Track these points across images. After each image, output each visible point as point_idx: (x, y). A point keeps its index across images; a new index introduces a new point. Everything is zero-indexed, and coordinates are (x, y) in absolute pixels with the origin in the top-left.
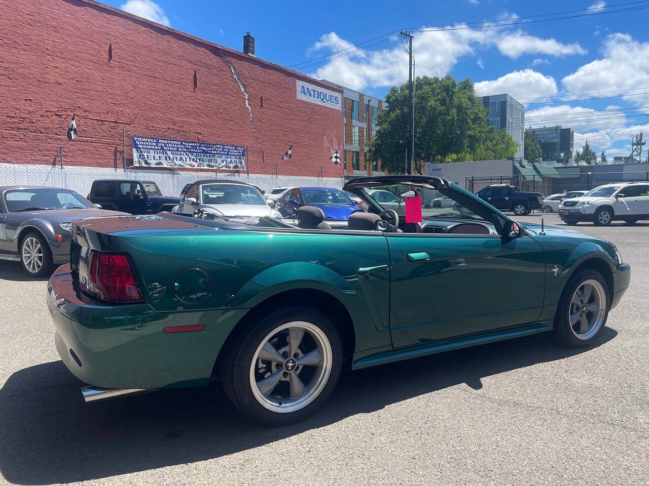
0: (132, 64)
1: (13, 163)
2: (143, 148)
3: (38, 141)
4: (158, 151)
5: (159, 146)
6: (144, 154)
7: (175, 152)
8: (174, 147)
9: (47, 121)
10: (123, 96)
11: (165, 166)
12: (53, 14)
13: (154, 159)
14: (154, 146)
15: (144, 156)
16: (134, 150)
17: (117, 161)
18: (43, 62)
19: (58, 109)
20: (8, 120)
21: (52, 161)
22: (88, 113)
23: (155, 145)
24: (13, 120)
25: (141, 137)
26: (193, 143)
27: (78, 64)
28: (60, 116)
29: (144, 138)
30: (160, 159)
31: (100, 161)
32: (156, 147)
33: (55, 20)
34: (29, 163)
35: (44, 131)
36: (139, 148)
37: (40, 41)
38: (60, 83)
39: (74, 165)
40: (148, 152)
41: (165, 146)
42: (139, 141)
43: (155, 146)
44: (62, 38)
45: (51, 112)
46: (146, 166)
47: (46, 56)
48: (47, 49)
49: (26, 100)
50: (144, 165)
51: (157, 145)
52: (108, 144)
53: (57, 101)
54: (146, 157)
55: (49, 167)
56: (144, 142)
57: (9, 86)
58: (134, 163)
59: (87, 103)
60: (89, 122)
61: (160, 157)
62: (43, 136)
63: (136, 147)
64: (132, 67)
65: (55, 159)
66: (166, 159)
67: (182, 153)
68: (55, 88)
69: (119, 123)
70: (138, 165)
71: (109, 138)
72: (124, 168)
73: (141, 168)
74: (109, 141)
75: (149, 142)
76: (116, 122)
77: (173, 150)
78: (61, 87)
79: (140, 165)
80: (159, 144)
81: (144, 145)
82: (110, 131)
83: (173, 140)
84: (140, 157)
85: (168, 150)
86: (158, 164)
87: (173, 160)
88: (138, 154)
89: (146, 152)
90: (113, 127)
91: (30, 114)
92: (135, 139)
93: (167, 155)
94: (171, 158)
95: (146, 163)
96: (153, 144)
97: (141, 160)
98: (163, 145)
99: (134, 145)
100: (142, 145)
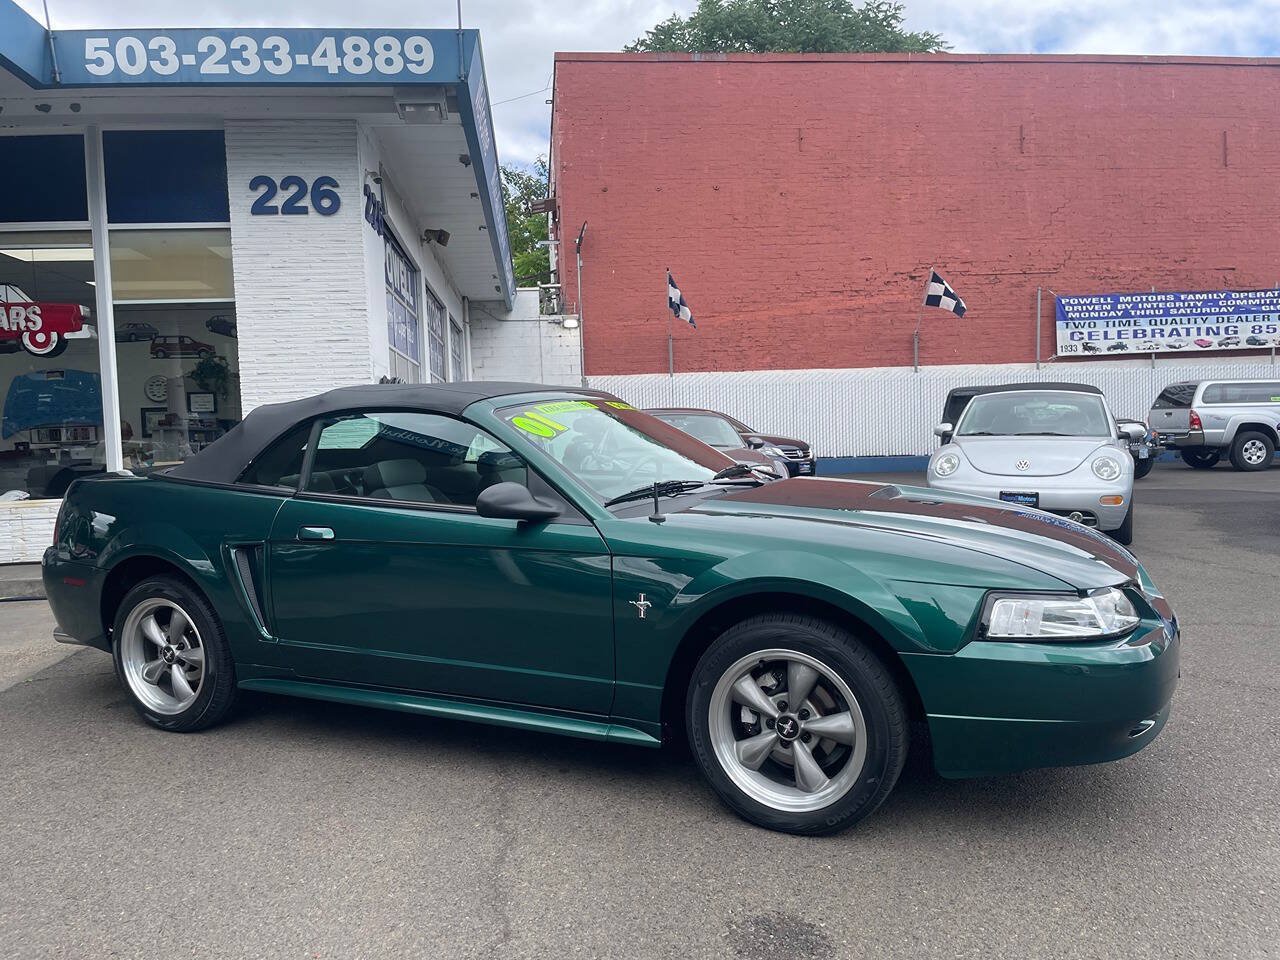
1: (838, 368)
2: (1080, 318)
3: (881, 327)
4: (1117, 321)
5: (1119, 311)
7: (1158, 319)
8: (1158, 308)
9: (895, 289)
11: (1132, 350)
13: (1106, 337)
14: (1106, 310)
16: (1061, 324)
19: (916, 266)
20: (833, 297)
21: (899, 359)
22: (969, 265)
23: (1109, 308)
25: (1077, 297)
26: (1207, 293)
27: (955, 178)
28: (918, 278)
29: (1083, 297)
30: (1119, 337)
31: (988, 352)
32: (1112, 313)
33: (917, 112)
34: (862, 365)
35: (889, 309)
37: (890, 156)
38: (922, 221)
39: (939, 363)
40: (1092, 325)
41: (1132, 308)
42: (1071, 305)
43: (1109, 312)
44: (928, 140)
45: (903, 273)
46: (1087, 353)
47: (899, 179)
49: (862, 260)
50: (1081, 351)
51: (1114, 308)
52: (1007, 318)
53: (914, 252)
54: (1086, 336)
55: (894, 370)
56: (1082, 305)
57: (837, 241)
58: (1059, 349)
59: (968, 247)
60: (971, 282)
61: (1119, 333)
62: (888, 317)
63: (1065, 316)
66: (1135, 336)
67: (1178, 319)
68: (911, 230)
69: (1034, 274)
70: (1068, 353)
71: (1010, 307)
72: (1036, 361)
73: (1074, 358)
74: (1009, 312)
75: (1095, 304)
76: (1025, 274)
77: (1155, 315)
78: (923, 226)
79: (1073, 353)
80: (1119, 307)
81: (1083, 311)
82: (1011, 293)
83: (1156, 294)
84: (1072, 338)
85: (1141, 316)
86: (1115, 348)
87: (1153, 336)
88: (1069, 331)
89: (1087, 325)
90: (1019, 285)
91: (868, 283)
92: (1063, 302)
93: (1136, 328)
94: (1149, 333)
95: (1086, 347)
96: (1104, 306)
97: (1074, 343)
98: (1129, 307)
99: (1059, 315)
100: (1078, 311)
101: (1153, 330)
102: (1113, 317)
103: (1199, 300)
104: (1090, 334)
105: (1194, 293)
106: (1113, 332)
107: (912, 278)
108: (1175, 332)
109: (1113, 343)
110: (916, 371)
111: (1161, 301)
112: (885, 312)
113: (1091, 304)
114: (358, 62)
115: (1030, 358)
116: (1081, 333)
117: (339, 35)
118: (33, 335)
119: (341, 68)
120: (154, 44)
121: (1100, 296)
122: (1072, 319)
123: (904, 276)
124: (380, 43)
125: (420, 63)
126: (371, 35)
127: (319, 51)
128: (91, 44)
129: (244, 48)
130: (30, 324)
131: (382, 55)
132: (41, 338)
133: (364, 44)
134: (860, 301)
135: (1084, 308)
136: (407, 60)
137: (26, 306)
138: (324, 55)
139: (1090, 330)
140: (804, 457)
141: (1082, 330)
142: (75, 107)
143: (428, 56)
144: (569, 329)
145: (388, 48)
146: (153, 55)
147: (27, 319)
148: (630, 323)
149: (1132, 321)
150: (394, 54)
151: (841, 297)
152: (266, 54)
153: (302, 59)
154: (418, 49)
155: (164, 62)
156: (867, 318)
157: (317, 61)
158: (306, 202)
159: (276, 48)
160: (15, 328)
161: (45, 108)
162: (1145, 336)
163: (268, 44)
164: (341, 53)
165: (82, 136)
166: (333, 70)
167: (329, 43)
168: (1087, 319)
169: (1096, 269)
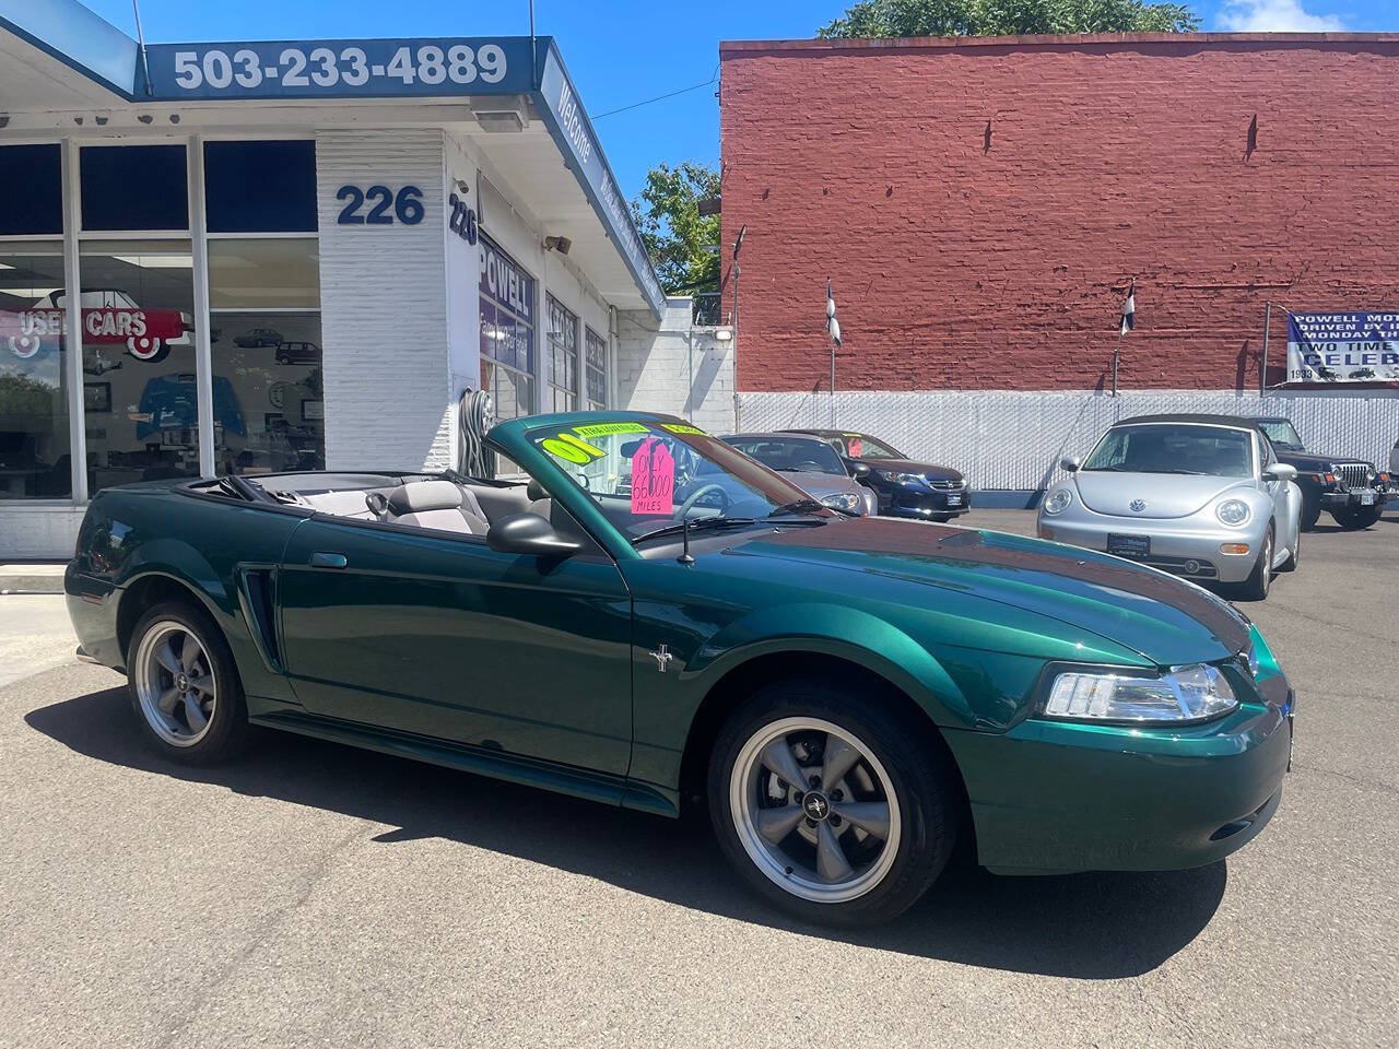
0: (1309, 147)
1: (1021, 390)
2: (1318, 339)
3: (1074, 345)
4: (1363, 343)
5: (1366, 331)
6: (1319, 353)
9: (1093, 303)
10: (1275, 226)
11: (1379, 377)
12: (1125, 89)
13: (1348, 362)
14: (1350, 330)
15: (1319, 357)
16: (1293, 346)
17: (1246, 374)
18: (1095, 190)
19: (1118, 278)
20: (1020, 311)
21: (1095, 382)
22: (1184, 277)
23: (1354, 327)
24: (1028, 310)
25: (1315, 315)
27: (1171, 177)
28: (1121, 291)
29: (1321, 315)
30: (1365, 362)
31: (1202, 376)
32: (1357, 334)
33: (1129, 100)
34: (1050, 388)
35: (1084, 325)
36: (1307, 339)
37: (1095, 151)
38: (1128, 226)
39: (1140, 388)
40: (1331, 347)
41: (1383, 329)
42: (1307, 324)
43: (1353, 332)
44: (1141, 133)
45: (1103, 285)
46: (1322, 380)
47: (1103, 176)
48: (1106, 163)
49: (1055, 270)
50: (1316, 378)
51: (1360, 328)
52: (1225, 338)
53: (1117, 261)
54: (1323, 360)
55: (1088, 394)
56: (1320, 324)
57: (1027, 248)
58: (1289, 375)
59: (1184, 255)
60: (1184, 296)
61: (1365, 356)
62: (1082, 334)
63: (1299, 337)
64: (1307, 155)
65: (1103, 377)
66: (1384, 361)
68: (1115, 235)
69: (1263, 287)
70: (1300, 380)
71: (1230, 325)
72: (1261, 388)
73: (1307, 387)
74: (1230, 330)
75: (1336, 324)
76: (1251, 288)
78: (1129, 232)
79: (1305, 380)
80: (1366, 327)
81: (1320, 331)
82: (1234, 309)
84: (1306, 363)
86: (1358, 374)
88: (1302, 354)
89: (1325, 347)
90: (1244, 300)
91: (1061, 295)
92: (1297, 320)
93: (1386, 352)
95: (1323, 373)
96: (1348, 327)
97: (1308, 368)
98: (1378, 328)
99: (1291, 335)
100: (1314, 331)
102: (1357, 339)
104: (1328, 357)
106: (1356, 356)
109: (1357, 368)
110: (1114, 396)
112: (1080, 328)
113: (1331, 322)
114: (432, 72)
116: (1317, 356)
117: (414, 45)
118: (138, 340)
119: (416, 78)
120: (239, 57)
121: (1343, 314)
123: (1104, 288)
124: (454, 51)
125: (493, 72)
126: (445, 44)
127: (395, 61)
128: (180, 57)
129: (323, 60)
130: (136, 330)
131: (456, 64)
132: (145, 343)
133: (439, 54)
134: (1051, 316)
135: (1323, 327)
136: (480, 69)
137: (131, 311)
138: (399, 65)
139: (1329, 353)
140: (955, 487)
142: (175, 119)
143: (501, 64)
144: (722, 341)
145: (461, 57)
146: (238, 68)
147: (133, 325)
148: (789, 336)
149: (1382, 343)
150: (467, 63)
152: (344, 66)
153: (378, 70)
154: (491, 57)
155: (248, 75)
156: (1057, 335)
157: (393, 72)
158: (391, 211)
159: (354, 59)
160: (121, 334)
161: (146, 119)
163: (346, 55)
164: (416, 64)
165: (185, 146)
166: (408, 80)
167: (403, 54)
168: (1325, 340)
169: (1339, 282)
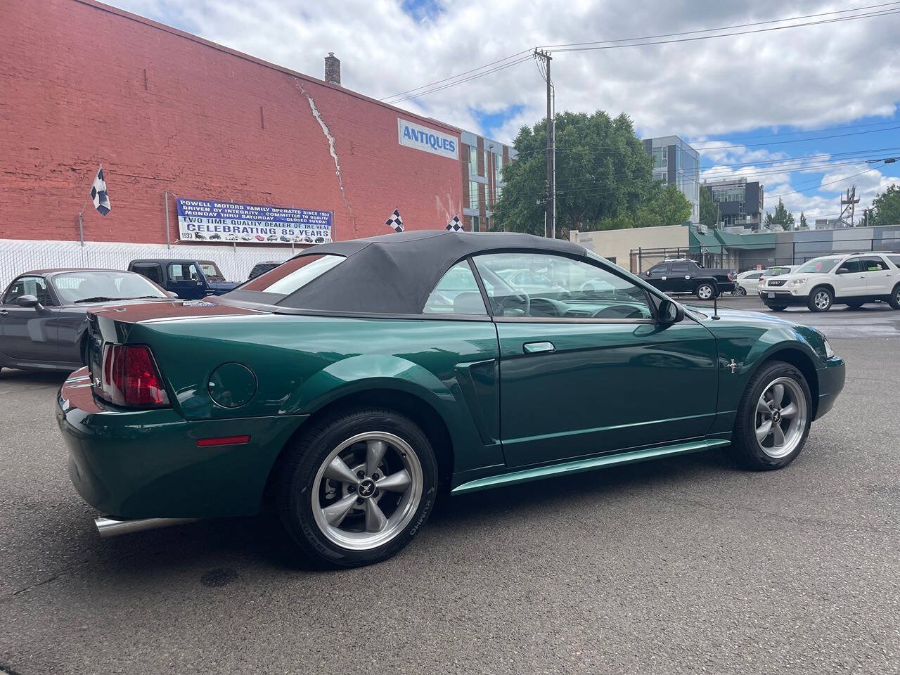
0: (175, 97)
1: (15, 239)
2: (193, 216)
3: (49, 208)
5: (215, 213)
7: (236, 221)
8: (235, 213)
9: (61, 178)
10: (163, 142)
11: (223, 239)
13: (208, 230)
14: (207, 212)
16: (181, 218)
18: (52, 96)
19: (75, 161)
20: (7, 177)
22: (116, 167)
23: (209, 210)
25: (190, 201)
26: (260, 207)
27: (101, 97)
28: (78, 171)
29: (193, 201)
30: (216, 231)
31: (134, 234)
32: (211, 214)
33: (68, 37)
34: (36, 238)
35: (56, 193)
37: (49, 67)
38: (77, 125)
39: (98, 240)
40: (200, 220)
41: (222, 212)
42: (188, 206)
43: (209, 213)
44: (78, 62)
45: (66, 165)
46: (198, 240)
47: (56, 87)
49: (30, 149)
50: (194, 238)
51: (212, 211)
52: (144, 210)
53: (72, 150)
54: (197, 228)
56: (193, 206)
57: (7, 130)
58: (181, 236)
59: (114, 153)
60: (118, 179)
61: (216, 227)
62: (55, 200)
63: (183, 213)
64: (175, 102)
66: (224, 231)
67: (246, 221)
68: (69, 131)
69: (159, 180)
70: (186, 239)
71: (146, 202)
72: (167, 243)
73: (190, 243)
74: (146, 206)
75: (201, 207)
76: (154, 180)
77: (234, 218)
78: (78, 130)
79: (189, 239)
80: (215, 210)
81: (193, 211)
82: (147, 192)
83: (234, 204)
84: (188, 229)
85: (227, 218)
86: (214, 237)
87: (234, 232)
88: (186, 224)
89: (196, 220)
90: (152, 187)
91: (37, 169)
92: (181, 203)
93: (225, 225)
94: (232, 229)
95: (197, 236)
97: (189, 232)
98: (220, 211)
99: (179, 211)
100: (190, 210)
101: (234, 228)
102: (211, 217)
103: (256, 211)
104: (199, 226)
105: (254, 206)
106: (212, 227)
107: (73, 170)
108: (245, 230)
109: (213, 234)
110: (82, 246)
111: (237, 209)
112: (52, 195)
113: (198, 206)
115: (163, 240)
116: (194, 226)
121: (203, 202)
122: (188, 215)
123: (67, 168)
134: (30, 183)
135: (194, 208)
139: (199, 224)
141: (194, 224)
149: (222, 220)
151: (14, 178)
156: (38, 198)
162: (229, 231)
168: (196, 216)
169: (198, 182)
